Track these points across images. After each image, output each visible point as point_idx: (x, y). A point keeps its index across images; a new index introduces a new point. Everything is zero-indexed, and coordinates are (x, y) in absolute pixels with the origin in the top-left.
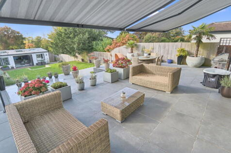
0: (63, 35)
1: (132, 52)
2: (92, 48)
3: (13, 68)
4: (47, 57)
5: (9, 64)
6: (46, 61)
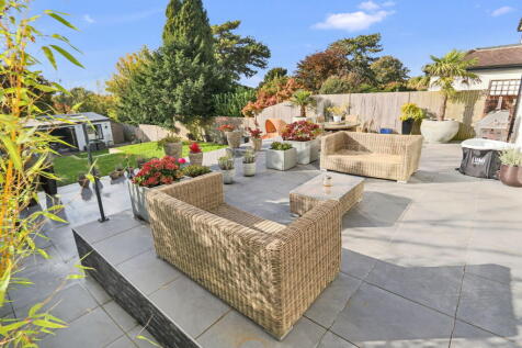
1: (304, 115)
2: (213, 110)
4: (107, 133)
6: (106, 141)
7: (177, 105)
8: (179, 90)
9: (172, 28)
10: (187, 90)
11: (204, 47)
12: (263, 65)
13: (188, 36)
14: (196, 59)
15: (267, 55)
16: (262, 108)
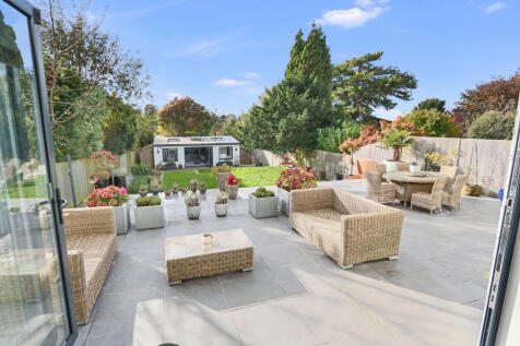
0: (261, 112)
1: (397, 159)
2: (315, 143)
3: (180, 167)
4: (236, 154)
5: (176, 160)
6: (233, 161)
7: (279, 137)
8: (283, 123)
9: (292, 67)
10: (290, 123)
11: (318, 83)
12: (405, 97)
13: (304, 73)
14: (306, 95)
15: (413, 86)
16: (359, 146)
